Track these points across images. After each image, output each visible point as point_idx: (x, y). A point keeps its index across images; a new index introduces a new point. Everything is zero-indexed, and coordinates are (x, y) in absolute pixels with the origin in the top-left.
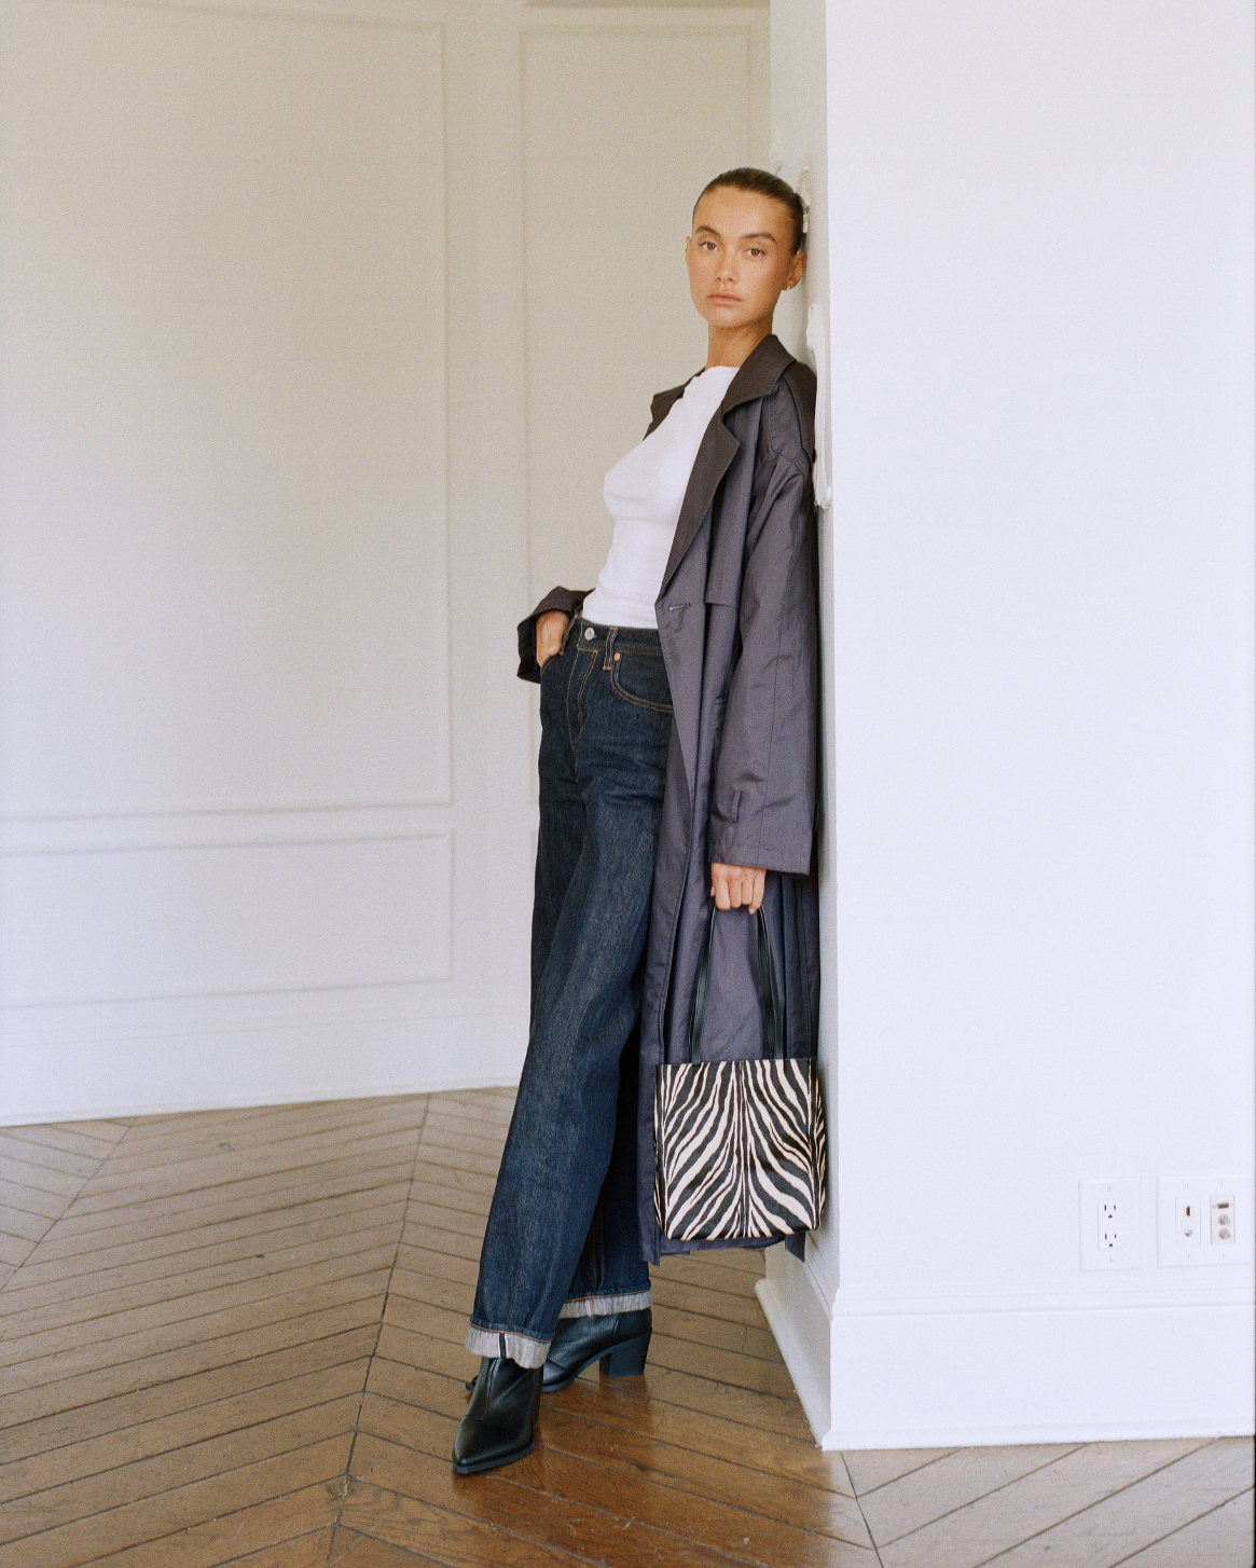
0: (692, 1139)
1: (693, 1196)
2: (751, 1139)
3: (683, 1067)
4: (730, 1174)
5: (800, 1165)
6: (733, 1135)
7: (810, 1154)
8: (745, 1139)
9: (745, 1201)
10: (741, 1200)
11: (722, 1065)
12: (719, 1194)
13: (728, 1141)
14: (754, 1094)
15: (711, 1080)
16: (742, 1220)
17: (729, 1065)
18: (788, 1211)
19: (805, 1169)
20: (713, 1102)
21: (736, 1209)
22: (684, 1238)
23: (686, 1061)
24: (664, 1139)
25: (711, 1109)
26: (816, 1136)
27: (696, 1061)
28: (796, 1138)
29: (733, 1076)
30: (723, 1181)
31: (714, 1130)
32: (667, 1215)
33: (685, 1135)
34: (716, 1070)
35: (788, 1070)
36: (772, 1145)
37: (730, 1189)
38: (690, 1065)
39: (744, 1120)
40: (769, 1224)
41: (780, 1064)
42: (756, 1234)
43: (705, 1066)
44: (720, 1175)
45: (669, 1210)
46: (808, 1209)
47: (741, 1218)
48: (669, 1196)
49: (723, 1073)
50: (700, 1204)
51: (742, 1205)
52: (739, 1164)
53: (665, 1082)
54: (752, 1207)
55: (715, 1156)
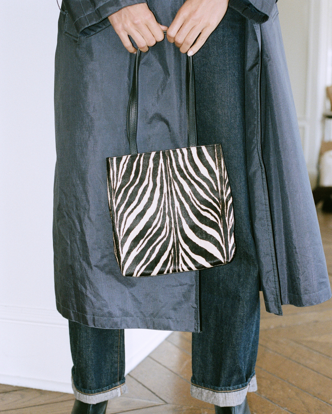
0: (135, 207)
1: (139, 246)
2: (177, 204)
3: (124, 158)
4: (165, 230)
5: (212, 219)
6: (165, 202)
7: (220, 211)
8: (173, 204)
9: (176, 246)
10: (173, 246)
11: (153, 154)
12: (158, 244)
13: (162, 206)
14: (177, 173)
15: (146, 166)
16: (175, 260)
17: (158, 154)
18: (206, 251)
19: (216, 221)
20: (148, 181)
21: (170, 252)
22: (135, 275)
23: (127, 154)
24: (115, 208)
25: (147, 186)
26: (225, 198)
27: (134, 153)
28: (210, 200)
29: (161, 161)
30: (160, 234)
31: (151, 199)
32: (122, 260)
33: (130, 205)
34: (149, 158)
35: (200, 154)
36: (192, 206)
37: (165, 239)
38: (129, 156)
39: (171, 191)
40: (194, 261)
41: (194, 150)
42: (185, 268)
43: (141, 156)
44: (158, 230)
45: (123, 256)
46: (220, 249)
47: (174, 259)
48: (122, 246)
49: (154, 160)
50: (144, 251)
51: (174, 251)
52: (170, 222)
53: (113, 169)
54: (181, 251)
55: (153, 217)
